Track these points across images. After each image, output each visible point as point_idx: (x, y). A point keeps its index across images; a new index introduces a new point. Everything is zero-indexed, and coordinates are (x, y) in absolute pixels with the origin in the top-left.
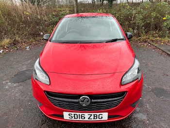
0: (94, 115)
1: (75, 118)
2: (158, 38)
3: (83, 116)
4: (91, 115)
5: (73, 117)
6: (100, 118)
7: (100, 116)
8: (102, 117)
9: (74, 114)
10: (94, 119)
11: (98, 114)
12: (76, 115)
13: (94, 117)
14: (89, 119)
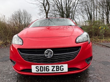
0: (57, 66)
1: (41, 71)
2: (98, 40)
3: (47, 68)
4: (54, 67)
5: (40, 70)
6: (62, 69)
7: (62, 67)
8: (63, 69)
9: (41, 67)
10: (57, 70)
11: (60, 65)
12: (42, 68)
13: (57, 68)
14: (52, 71)
